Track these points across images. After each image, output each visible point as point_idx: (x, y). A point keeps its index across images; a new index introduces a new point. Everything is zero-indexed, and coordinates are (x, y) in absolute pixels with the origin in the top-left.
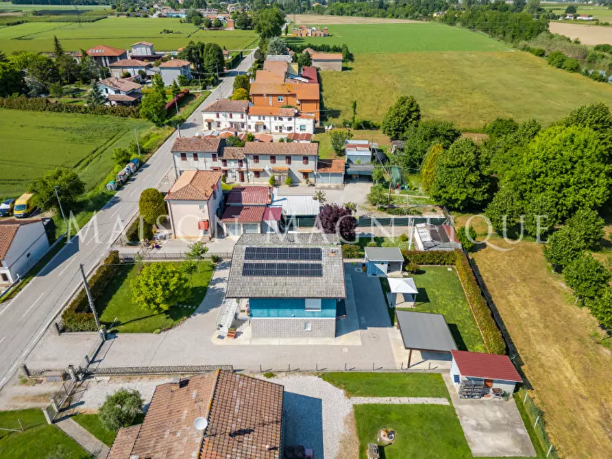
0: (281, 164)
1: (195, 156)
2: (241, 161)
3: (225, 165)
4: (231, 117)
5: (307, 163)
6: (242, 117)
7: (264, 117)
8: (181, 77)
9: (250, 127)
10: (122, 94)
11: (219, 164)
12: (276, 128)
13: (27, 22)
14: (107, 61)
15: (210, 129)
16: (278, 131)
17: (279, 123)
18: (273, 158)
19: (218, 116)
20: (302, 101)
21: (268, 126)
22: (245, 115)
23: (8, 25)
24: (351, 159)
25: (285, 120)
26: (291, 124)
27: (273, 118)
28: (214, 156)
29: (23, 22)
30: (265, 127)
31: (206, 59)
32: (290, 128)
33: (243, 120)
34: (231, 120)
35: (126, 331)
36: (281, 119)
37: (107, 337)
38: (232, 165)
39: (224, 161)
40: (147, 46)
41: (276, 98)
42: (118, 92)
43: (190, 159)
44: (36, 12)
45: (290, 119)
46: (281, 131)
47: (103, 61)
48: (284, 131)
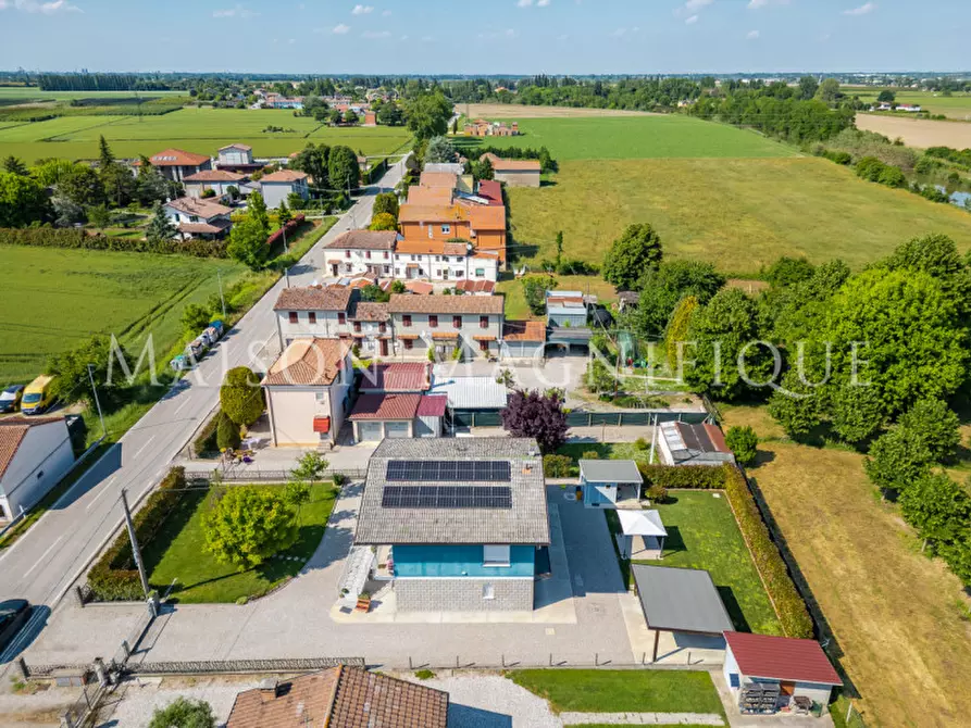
0: (446, 328)
1: (312, 316)
2: (383, 324)
3: (359, 330)
4: (369, 256)
5: (486, 326)
6: (386, 257)
7: (420, 257)
8: (292, 196)
9: (398, 271)
10: (202, 222)
11: (348, 328)
12: (439, 273)
13: (61, 116)
14: (181, 172)
15: (336, 274)
16: (442, 277)
17: (443, 265)
18: (433, 319)
19: (349, 255)
20: (478, 232)
21: (426, 270)
22: (390, 254)
23: (33, 120)
24: (556, 320)
25: (453, 260)
26: (461, 266)
27: (433, 258)
28: (341, 316)
29: (55, 116)
30: (421, 272)
31: (331, 169)
32: (460, 273)
33: (388, 261)
34: (369, 261)
35: (190, 601)
36: (445, 259)
37: (159, 610)
38: (370, 330)
39: (357, 324)
40: (242, 151)
41: (439, 228)
42: (194, 219)
43: (304, 321)
44: (76, 101)
45: (460, 259)
46: (445, 278)
47: (174, 172)
48: (452, 278)
